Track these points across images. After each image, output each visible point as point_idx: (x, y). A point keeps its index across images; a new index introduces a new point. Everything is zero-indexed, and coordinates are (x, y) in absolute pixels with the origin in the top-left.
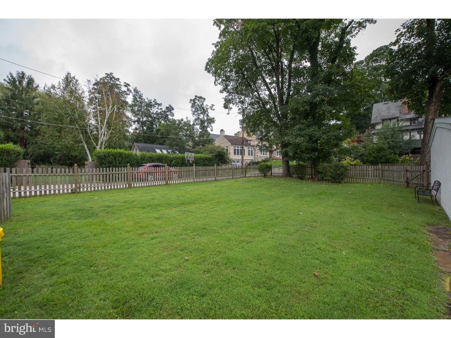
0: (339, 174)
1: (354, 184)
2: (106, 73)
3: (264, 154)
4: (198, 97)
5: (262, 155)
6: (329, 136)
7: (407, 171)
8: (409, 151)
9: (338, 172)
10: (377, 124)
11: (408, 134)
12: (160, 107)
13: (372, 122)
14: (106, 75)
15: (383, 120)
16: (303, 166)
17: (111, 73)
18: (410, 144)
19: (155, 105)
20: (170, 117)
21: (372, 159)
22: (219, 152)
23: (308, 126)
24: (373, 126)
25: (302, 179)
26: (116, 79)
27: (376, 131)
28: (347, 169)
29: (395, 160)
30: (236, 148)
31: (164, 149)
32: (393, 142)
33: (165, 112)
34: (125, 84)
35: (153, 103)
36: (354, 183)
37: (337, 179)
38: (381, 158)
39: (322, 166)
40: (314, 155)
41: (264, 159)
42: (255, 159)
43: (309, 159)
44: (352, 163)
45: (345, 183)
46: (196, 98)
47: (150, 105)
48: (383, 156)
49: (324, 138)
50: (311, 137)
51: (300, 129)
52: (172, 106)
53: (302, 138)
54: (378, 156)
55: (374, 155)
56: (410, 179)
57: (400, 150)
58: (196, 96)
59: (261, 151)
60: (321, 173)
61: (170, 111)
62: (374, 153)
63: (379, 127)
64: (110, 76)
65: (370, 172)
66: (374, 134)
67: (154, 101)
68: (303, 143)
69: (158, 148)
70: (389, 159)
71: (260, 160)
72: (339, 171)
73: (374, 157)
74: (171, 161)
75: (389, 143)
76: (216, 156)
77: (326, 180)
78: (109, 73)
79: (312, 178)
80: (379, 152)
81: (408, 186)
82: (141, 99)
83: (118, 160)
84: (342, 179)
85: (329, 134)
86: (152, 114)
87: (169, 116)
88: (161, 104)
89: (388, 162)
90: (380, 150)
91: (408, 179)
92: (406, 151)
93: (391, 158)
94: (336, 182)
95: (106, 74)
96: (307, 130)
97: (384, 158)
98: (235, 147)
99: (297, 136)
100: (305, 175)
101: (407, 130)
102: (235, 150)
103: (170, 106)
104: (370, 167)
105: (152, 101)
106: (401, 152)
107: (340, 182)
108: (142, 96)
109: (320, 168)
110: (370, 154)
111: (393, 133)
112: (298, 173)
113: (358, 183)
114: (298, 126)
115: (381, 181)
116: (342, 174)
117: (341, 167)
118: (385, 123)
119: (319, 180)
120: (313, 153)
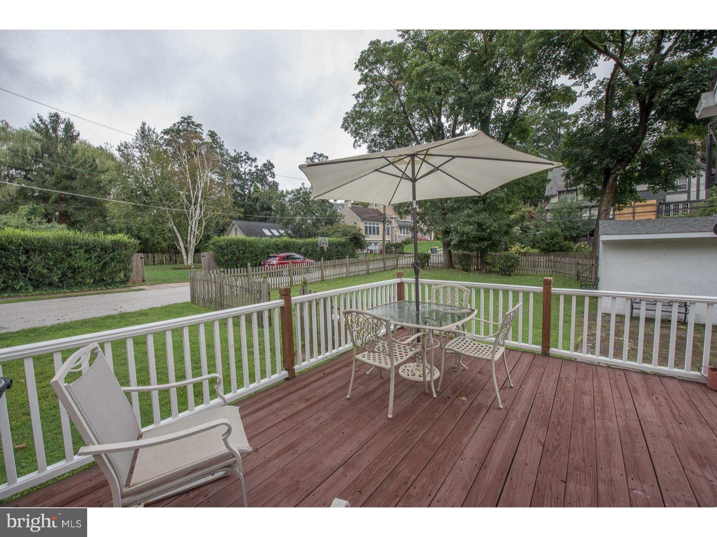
0: (509, 266)
1: (525, 277)
2: (183, 116)
3: (404, 233)
4: (318, 155)
5: (402, 235)
6: (501, 224)
7: (578, 264)
8: (588, 233)
9: (509, 264)
10: (553, 196)
11: (588, 212)
12: (254, 164)
13: (546, 194)
14: (183, 120)
15: (560, 192)
16: (468, 255)
17: (188, 117)
18: (590, 224)
19: (247, 161)
20: (270, 179)
21: (544, 246)
22: (355, 234)
23: (478, 212)
24: (548, 199)
25: (467, 271)
26: (197, 126)
27: (550, 208)
28: (518, 261)
29: (569, 248)
30: (368, 225)
31: (273, 228)
32: (570, 221)
33: (262, 171)
34: (210, 133)
35: (244, 157)
36: (525, 275)
37: (507, 271)
38: (554, 246)
39: (490, 256)
40: (483, 244)
41: (404, 240)
42: (392, 240)
43: (477, 249)
44: (523, 251)
45: (515, 275)
46: (315, 156)
47: (237, 159)
48: (557, 243)
49: (495, 227)
50: (480, 225)
51: (469, 216)
52: (271, 162)
53: (471, 227)
54: (551, 243)
55: (547, 242)
56: (581, 272)
57: (578, 232)
58: (315, 153)
59: (401, 229)
60: (489, 264)
61: (269, 170)
62: (546, 239)
63: (554, 200)
64: (187, 120)
65: (542, 263)
66: (548, 210)
67: (245, 155)
68: (472, 231)
69: (265, 228)
70: (562, 247)
71: (399, 241)
72: (509, 262)
73: (547, 244)
74: (300, 249)
75: (564, 223)
76: (351, 240)
77: (494, 272)
78: (186, 117)
79: (478, 269)
80: (552, 239)
81: (578, 280)
82: (222, 149)
83: (242, 250)
84: (512, 271)
85: (501, 222)
86: (243, 174)
87: (268, 177)
88: (256, 159)
89: (561, 250)
90: (553, 236)
91: (578, 272)
92: (583, 233)
93: (565, 245)
94: (506, 275)
95: (182, 118)
96: (477, 218)
97: (557, 246)
98: (366, 223)
99: (465, 223)
100: (470, 266)
101: (587, 207)
102: (366, 228)
103: (269, 162)
104: (542, 257)
105: (242, 155)
106: (578, 234)
107: (510, 275)
108: (223, 146)
109: (489, 259)
110: (542, 240)
111: (570, 210)
112: (463, 264)
113: (530, 275)
114: (466, 212)
115: (552, 273)
116: (512, 266)
117: (512, 258)
118: (562, 196)
119: (487, 272)
120: (482, 243)
